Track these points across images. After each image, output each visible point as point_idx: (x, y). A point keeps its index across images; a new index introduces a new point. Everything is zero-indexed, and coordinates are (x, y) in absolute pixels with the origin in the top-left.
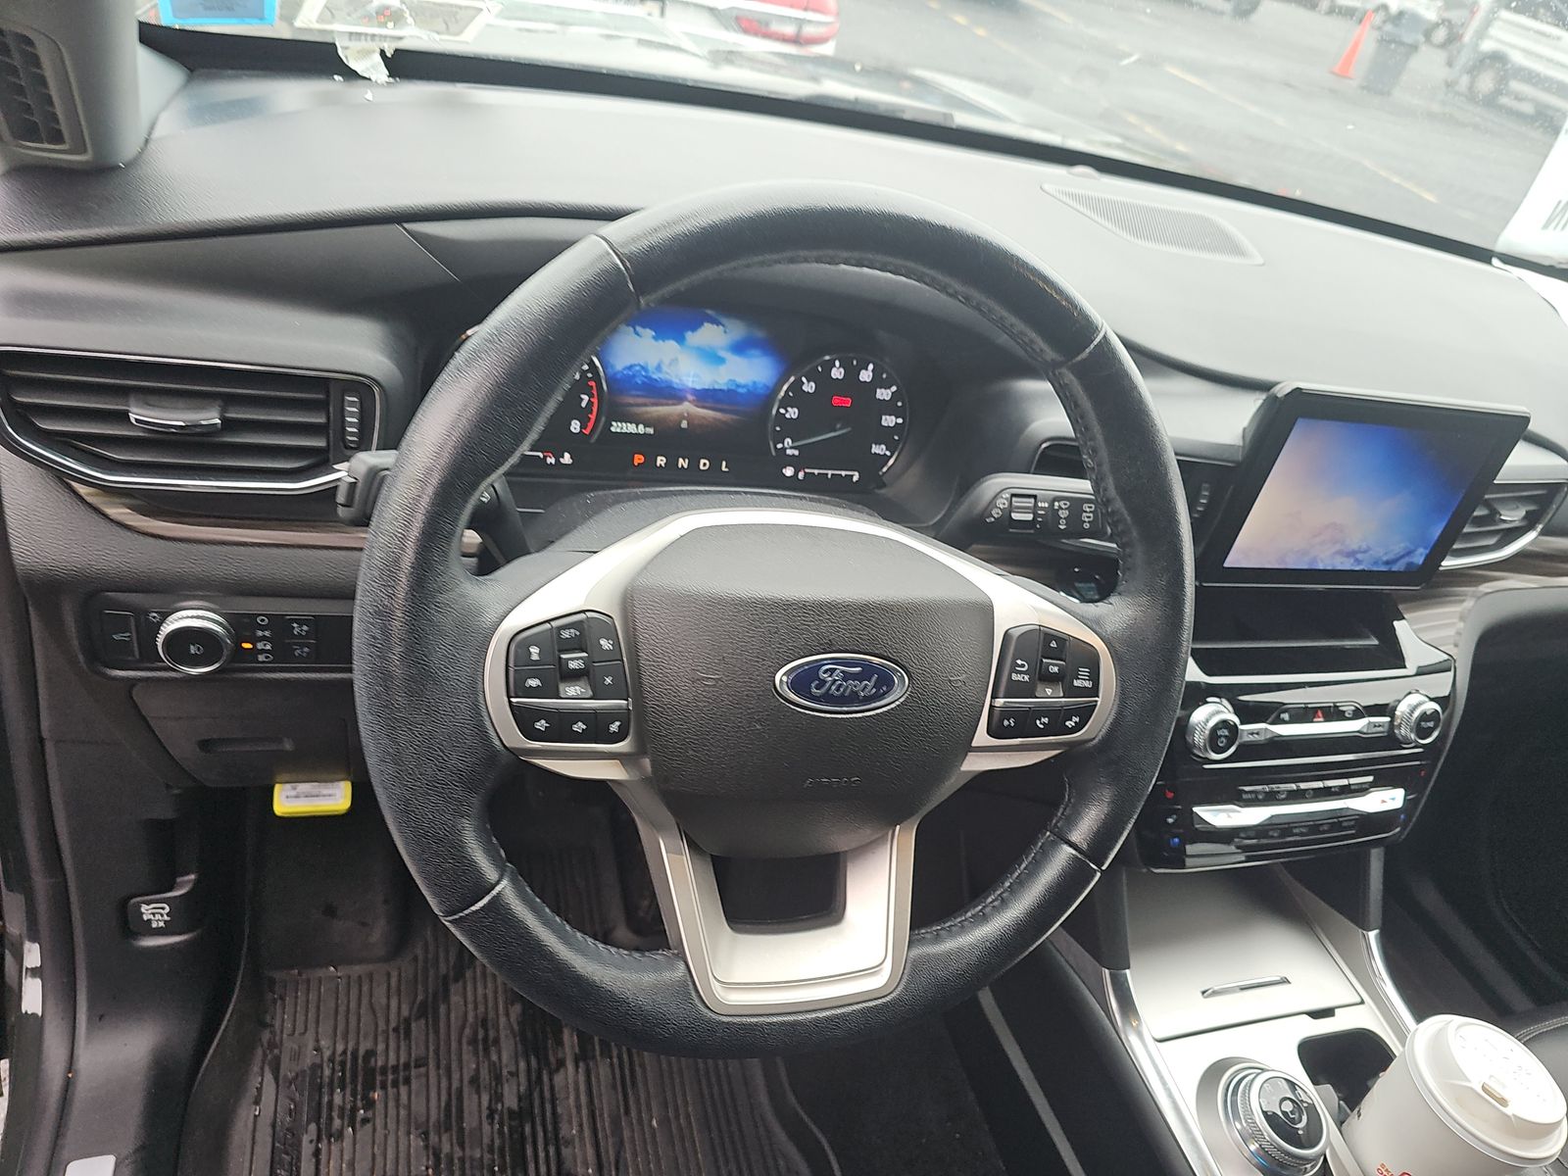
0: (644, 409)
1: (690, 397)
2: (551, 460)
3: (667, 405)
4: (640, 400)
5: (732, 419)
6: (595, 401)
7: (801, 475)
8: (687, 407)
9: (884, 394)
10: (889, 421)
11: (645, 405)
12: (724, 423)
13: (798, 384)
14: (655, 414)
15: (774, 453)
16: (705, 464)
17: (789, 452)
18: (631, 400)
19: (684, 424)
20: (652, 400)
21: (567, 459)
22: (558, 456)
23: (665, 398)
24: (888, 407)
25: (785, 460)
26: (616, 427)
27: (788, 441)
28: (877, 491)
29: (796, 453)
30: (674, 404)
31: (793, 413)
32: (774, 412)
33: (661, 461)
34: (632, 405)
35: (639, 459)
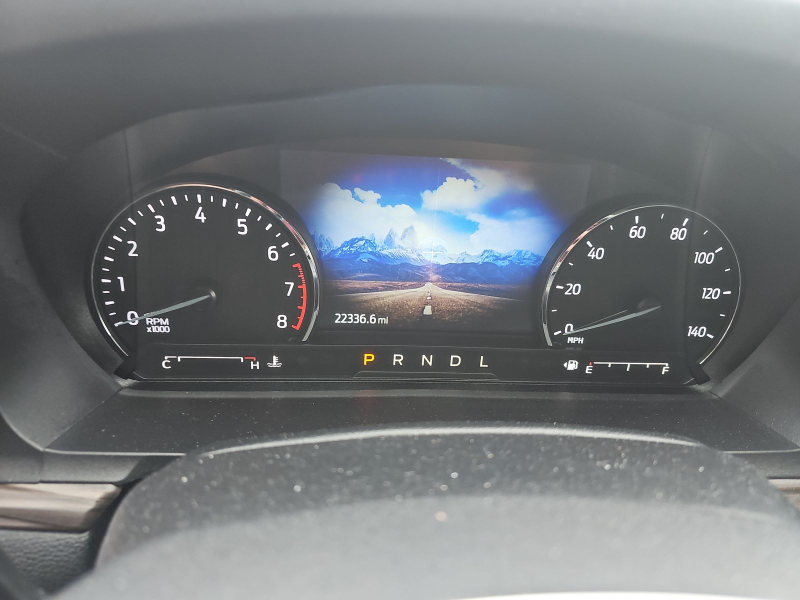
0: (374, 294)
1: (434, 277)
2: (255, 365)
3: (403, 287)
4: (368, 284)
5: (491, 301)
6: (304, 287)
7: (588, 370)
8: (431, 289)
9: (703, 258)
10: (712, 294)
11: (375, 289)
12: (481, 306)
13: (582, 248)
14: (389, 301)
15: (550, 344)
16: (456, 361)
17: (571, 340)
18: (357, 284)
19: (428, 311)
20: (383, 283)
21: (275, 362)
22: (265, 359)
23: (401, 280)
24: (711, 275)
25: (563, 350)
26: (341, 319)
27: (569, 328)
28: (697, 387)
29: (581, 340)
30: (411, 287)
31: (574, 289)
32: (548, 289)
33: (398, 359)
34: (358, 291)
35: (368, 358)
